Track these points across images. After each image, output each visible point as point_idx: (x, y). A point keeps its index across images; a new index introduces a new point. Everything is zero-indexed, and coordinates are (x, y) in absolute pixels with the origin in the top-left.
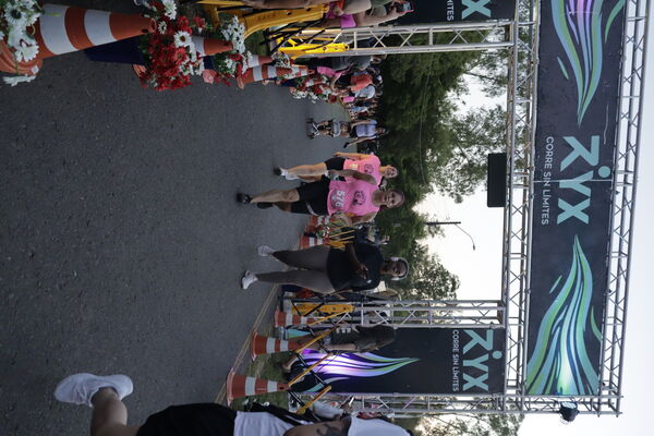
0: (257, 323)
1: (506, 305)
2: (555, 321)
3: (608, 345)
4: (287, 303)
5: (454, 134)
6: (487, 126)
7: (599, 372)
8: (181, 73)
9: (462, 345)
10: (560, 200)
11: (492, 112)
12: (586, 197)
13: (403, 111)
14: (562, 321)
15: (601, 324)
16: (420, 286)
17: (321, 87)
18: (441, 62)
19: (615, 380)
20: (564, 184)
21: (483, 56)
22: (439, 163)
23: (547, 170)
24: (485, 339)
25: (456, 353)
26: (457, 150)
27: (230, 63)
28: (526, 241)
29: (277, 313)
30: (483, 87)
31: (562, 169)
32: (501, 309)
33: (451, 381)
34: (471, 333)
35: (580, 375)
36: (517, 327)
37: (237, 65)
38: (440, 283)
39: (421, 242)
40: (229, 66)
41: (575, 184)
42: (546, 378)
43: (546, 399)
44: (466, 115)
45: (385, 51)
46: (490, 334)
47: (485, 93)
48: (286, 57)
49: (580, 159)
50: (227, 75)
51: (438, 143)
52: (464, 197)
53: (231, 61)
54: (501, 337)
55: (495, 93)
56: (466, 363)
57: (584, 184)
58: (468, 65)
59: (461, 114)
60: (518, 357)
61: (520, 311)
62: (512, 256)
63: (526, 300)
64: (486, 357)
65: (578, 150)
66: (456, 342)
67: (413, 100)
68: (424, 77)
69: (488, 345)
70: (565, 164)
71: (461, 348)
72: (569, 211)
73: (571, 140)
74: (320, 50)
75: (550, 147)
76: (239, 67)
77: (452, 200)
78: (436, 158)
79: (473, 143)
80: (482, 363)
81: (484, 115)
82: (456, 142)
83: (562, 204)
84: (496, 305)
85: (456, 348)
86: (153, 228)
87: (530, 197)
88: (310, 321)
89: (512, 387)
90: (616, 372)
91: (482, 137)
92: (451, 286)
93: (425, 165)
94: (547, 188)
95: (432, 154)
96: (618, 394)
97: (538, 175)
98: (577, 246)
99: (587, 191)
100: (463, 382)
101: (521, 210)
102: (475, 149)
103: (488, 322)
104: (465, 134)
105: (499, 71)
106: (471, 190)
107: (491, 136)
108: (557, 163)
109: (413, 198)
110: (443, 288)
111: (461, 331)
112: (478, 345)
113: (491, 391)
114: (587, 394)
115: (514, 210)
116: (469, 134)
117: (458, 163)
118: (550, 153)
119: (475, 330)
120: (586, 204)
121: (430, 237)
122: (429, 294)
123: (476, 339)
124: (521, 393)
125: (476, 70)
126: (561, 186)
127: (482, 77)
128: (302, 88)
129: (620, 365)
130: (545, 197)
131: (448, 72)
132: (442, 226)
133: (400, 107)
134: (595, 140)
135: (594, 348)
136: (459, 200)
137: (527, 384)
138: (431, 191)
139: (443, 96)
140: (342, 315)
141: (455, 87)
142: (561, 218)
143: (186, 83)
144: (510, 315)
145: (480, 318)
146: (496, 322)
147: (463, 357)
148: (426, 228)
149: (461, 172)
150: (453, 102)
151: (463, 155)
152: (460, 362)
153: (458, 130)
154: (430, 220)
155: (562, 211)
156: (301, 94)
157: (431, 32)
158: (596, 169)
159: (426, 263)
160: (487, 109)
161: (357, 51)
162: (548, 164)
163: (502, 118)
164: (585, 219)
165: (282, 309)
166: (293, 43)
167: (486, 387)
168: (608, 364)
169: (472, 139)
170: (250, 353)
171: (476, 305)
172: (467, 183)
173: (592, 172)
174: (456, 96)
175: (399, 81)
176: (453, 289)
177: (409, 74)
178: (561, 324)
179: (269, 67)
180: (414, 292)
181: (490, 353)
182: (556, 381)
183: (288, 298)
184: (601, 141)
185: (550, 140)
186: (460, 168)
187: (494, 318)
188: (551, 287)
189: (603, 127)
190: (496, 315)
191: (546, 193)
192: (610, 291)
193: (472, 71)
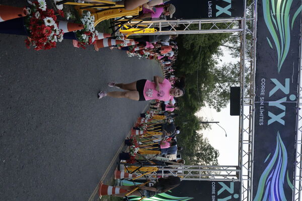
0: (103, 178)
1: (241, 169)
2: (267, 178)
3: (297, 191)
4: (122, 166)
5: (216, 77)
6: (233, 72)
8: (50, 41)
9: (217, 190)
10: (269, 112)
11: (235, 65)
12: (283, 111)
13: (189, 64)
14: (272, 178)
15: (293, 180)
16: (198, 155)
17: (144, 51)
18: (208, 39)
20: (271, 103)
21: (231, 37)
22: (208, 91)
23: (262, 96)
24: (230, 187)
25: (213, 195)
26: (217, 84)
27: (84, 36)
28: (251, 134)
29: (116, 172)
30: (231, 52)
31: (270, 96)
32: (238, 171)
34: (222, 184)
36: (247, 181)
37: (89, 38)
38: (209, 153)
39: (199, 132)
40: (84, 38)
41: (277, 104)
44: (222, 66)
45: (176, 33)
46: (232, 185)
47: (232, 56)
48: (122, 34)
49: (279, 90)
50: (84, 43)
51: (208, 81)
52: (221, 109)
53: (85, 35)
54: (238, 186)
55: (237, 56)
57: (282, 104)
58: (223, 42)
59: (219, 66)
60: (248, 197)
61: (249, 172)
62: (244, 142)
63: (251, 166)
64: (230, 198)
65: (279, 86)
66: (214, 188)
67: (195, 58)
68: (200, 46)
69: (231, 190)
70: (271, 93)
71: (216, 192)
72: (274, 118)
73: (275, 81)
74: (141, 32)
75: (263, 84)
76: (90, 39)
77: (215, 110)
78: (206, 88)
79: (226, 81)
80: (228, 200)
81: (231, 67)
82: (217, 80)
83: (270, 114)
84: (235, 168)
85: (213, 192)
86: (37, 127)
87: (253, 110)
88: (134, 176)
91: (230, 78)
92: (215, 155)
93: (201, 92)
94: (262, 106)
95: (204, 86)
97: (257, 99)
98: (279, 137)
99: (283, 108)
101: (248, 117)
102: (227, 84)
103: (231, 178)
104: (221, 76)
105: (239, 45)
106: (225, 105)
107: (235, 77)
108: (267, 92)
109: (194, 109)
110: (210, 157)
111: (217, 182)
112: (226, 191)
115: (244, 117)
116: (223, 76)
117: (218, 91)
118: (263, 87)
119: (225, 182)
120: (283, 114)
121: (203, 129)
122: (203, 159)
125: (227, 44)
126: (269, 105)
127: (230, 47)
128: (132, 51)
130: (261, 110)
131: (213, 45)
132: (210, 124)
133: (188, 62)
134: (287, 81)
136: (219, 110)
138: (204, 105)
139: (210, 57)
140: (152, 173)
141: (216, 52)
142: (270, 122)
143: (53, 46)
144: (243, 174)
145: (227, 176)
146: (235, 178)
147: (217, 197)
148: (201, 125)
149: (220, 96)
150: (215, 60)
151: (220, 87)
152: (216, 200)
153: (218, 74)
154: (204, 120)
155: (271, 118)
156: (132, 54)
157: (200, 23)
158: (288, 96)
159: (202, 143)
160: (233, 64)
161: (161, 32)
162: (263, 93)
164: (283, 122)
165: (119, 169)
166: (127, 27)
169: (225, 79)
170: (98, 195)
171: (225, 168)
172: (223, 101)
173: (286, 98)
174: (217, 57)
175: (187, 49)
176: (216, 157)
177: (193, 46)
178: (271, 179)
179: (112, 40)
180: (195, 158)
181: (232, 195)
183: (122, 163)
184: (291, 81)
185: (263, 80)
186: (219, 94)
187: (234, 176)
188: (265, 159)
189: (291, 74)
190: (235, 174)
191: (262, 108)
192: (297, 162)
193: (225, 44)
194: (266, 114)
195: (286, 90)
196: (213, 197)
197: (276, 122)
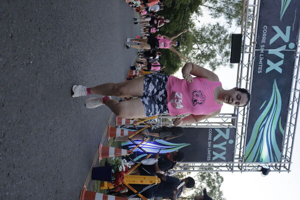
1: (237, 116)
2: (261, 124)
3: (286, 137)
5: (194, 37)
6: (211, 34)
7: (281, 151)
9: (213, 137)
10: (268, 60)
11: (214, 26)
12: (282, 59)
14: (265, 124)
15: (284, 126)
19: (288, 155)
20: (271, 51)
22: (187, 52)
23: (263, 44)
24: (225, 134)
25: (210, 141)
28: (249, 82)
29: (117, 118)
30: (210, 13)
31: (270, 44)
32: (234, 118)
33: (207, 155)
34: (218, 131)
35: (272, 152)
36: (241, 127)
41: (276, 52)
42: (255, 154)
43: (254, 165)
44: (201, 27)
46: (228, 131)
47: (211, 16)
49: (280, 38)
51: (187, 41)
54: (234, 132)
55: (216, 16)
56: (215, 146)
57: (281, 52)
58: (203, 1)
60: (241, 143)
61: (243, 118)
63: (247, 113)
64: (225, 143)
65: (280, 33)
66: (210, 135)
67: (175, 17)
69: (227, 136)
70: (272, 41)
71: (213, 138)
72: (273, 66)
73: (276, 28)
75: (265, 31)
78: (185, 49)
79: (204, 42)
80: (223, 146)
81: (210, 28)
82: (196, 42)
83: (269, 62)
84: (231, 116)
85: (210, 139)
87: (253, 58)
89: (237, 159)
90: (289, 150)
91: (209, 39)
94: (262, 53)
96: (290, 161)
97: (258, 47)
98: (275, 85)
99: (282, 56)
100: (213, 156)
101: (247, 66)
102: (205, 45)
103: (227, 125)
104: (200, 38)
105: (218, 5)
107: (213, 39)
108: (268, 40)
111: (213, 129)
112: (221, 137)
113: (227, 161)
114: (275, 161)
115: (244, 65)
116: (202, 37)
117: (194, 53)
118: (265, 34)
119: (220, 129)
120: (281, 63)
123: (221, 133)
124: (242, 161)
125: (207, 3)
126: (269, 53)
127: (210, 8)
129: (292, 147)
130: (261, 58)
134: (288, 28)
135: (280, 138)
137: (245, 157)
139: (189, 17)
141: (197, 12)
142: (268, 70)
144: (239, 121)
145: (223, 123)
146: (231, 125)
147: (213, 143)
149: (197, 58)
150: (193, 21)
151: (198, 48)
152: (212, 145)
153: (196, 35)
155: (269, 66)
158: (287, 44)
160: (212, 25)
162: (263, 41)
163: (219, 29)
164: (280, 70)
167: (224, 158)
168: (285, 146)
169: (203, 40)
173: (285, 46)
174: (195, 18)
175: (168, 7)
178: (264, 126)
181: (228, 141)
182: (260, 155)
184: (291, 29)
185: (265, 28)
186: (195, 56)
187: (229, 123)
188: (260, 107)
189: (293, 22)
190: (230, 121)
191: (262, 56)
192: (290, 109)
193: (205, 4)
194: (265, 62)
195: (286, 38)
196: (209, 143)
197: (274, 70)
